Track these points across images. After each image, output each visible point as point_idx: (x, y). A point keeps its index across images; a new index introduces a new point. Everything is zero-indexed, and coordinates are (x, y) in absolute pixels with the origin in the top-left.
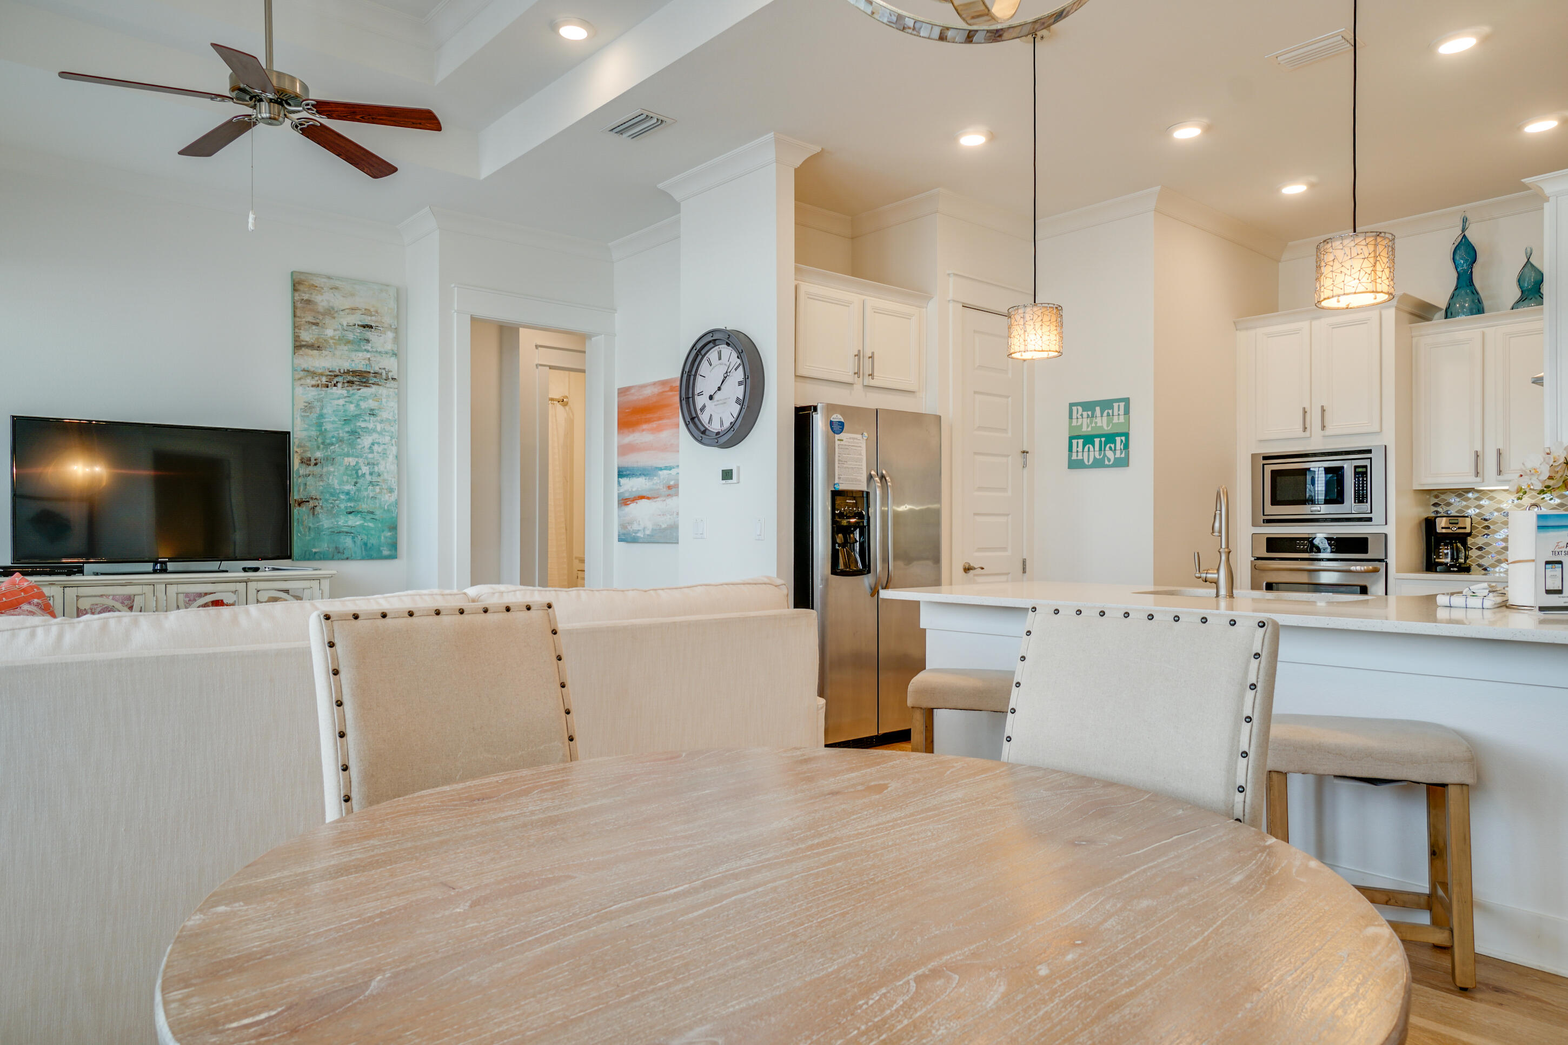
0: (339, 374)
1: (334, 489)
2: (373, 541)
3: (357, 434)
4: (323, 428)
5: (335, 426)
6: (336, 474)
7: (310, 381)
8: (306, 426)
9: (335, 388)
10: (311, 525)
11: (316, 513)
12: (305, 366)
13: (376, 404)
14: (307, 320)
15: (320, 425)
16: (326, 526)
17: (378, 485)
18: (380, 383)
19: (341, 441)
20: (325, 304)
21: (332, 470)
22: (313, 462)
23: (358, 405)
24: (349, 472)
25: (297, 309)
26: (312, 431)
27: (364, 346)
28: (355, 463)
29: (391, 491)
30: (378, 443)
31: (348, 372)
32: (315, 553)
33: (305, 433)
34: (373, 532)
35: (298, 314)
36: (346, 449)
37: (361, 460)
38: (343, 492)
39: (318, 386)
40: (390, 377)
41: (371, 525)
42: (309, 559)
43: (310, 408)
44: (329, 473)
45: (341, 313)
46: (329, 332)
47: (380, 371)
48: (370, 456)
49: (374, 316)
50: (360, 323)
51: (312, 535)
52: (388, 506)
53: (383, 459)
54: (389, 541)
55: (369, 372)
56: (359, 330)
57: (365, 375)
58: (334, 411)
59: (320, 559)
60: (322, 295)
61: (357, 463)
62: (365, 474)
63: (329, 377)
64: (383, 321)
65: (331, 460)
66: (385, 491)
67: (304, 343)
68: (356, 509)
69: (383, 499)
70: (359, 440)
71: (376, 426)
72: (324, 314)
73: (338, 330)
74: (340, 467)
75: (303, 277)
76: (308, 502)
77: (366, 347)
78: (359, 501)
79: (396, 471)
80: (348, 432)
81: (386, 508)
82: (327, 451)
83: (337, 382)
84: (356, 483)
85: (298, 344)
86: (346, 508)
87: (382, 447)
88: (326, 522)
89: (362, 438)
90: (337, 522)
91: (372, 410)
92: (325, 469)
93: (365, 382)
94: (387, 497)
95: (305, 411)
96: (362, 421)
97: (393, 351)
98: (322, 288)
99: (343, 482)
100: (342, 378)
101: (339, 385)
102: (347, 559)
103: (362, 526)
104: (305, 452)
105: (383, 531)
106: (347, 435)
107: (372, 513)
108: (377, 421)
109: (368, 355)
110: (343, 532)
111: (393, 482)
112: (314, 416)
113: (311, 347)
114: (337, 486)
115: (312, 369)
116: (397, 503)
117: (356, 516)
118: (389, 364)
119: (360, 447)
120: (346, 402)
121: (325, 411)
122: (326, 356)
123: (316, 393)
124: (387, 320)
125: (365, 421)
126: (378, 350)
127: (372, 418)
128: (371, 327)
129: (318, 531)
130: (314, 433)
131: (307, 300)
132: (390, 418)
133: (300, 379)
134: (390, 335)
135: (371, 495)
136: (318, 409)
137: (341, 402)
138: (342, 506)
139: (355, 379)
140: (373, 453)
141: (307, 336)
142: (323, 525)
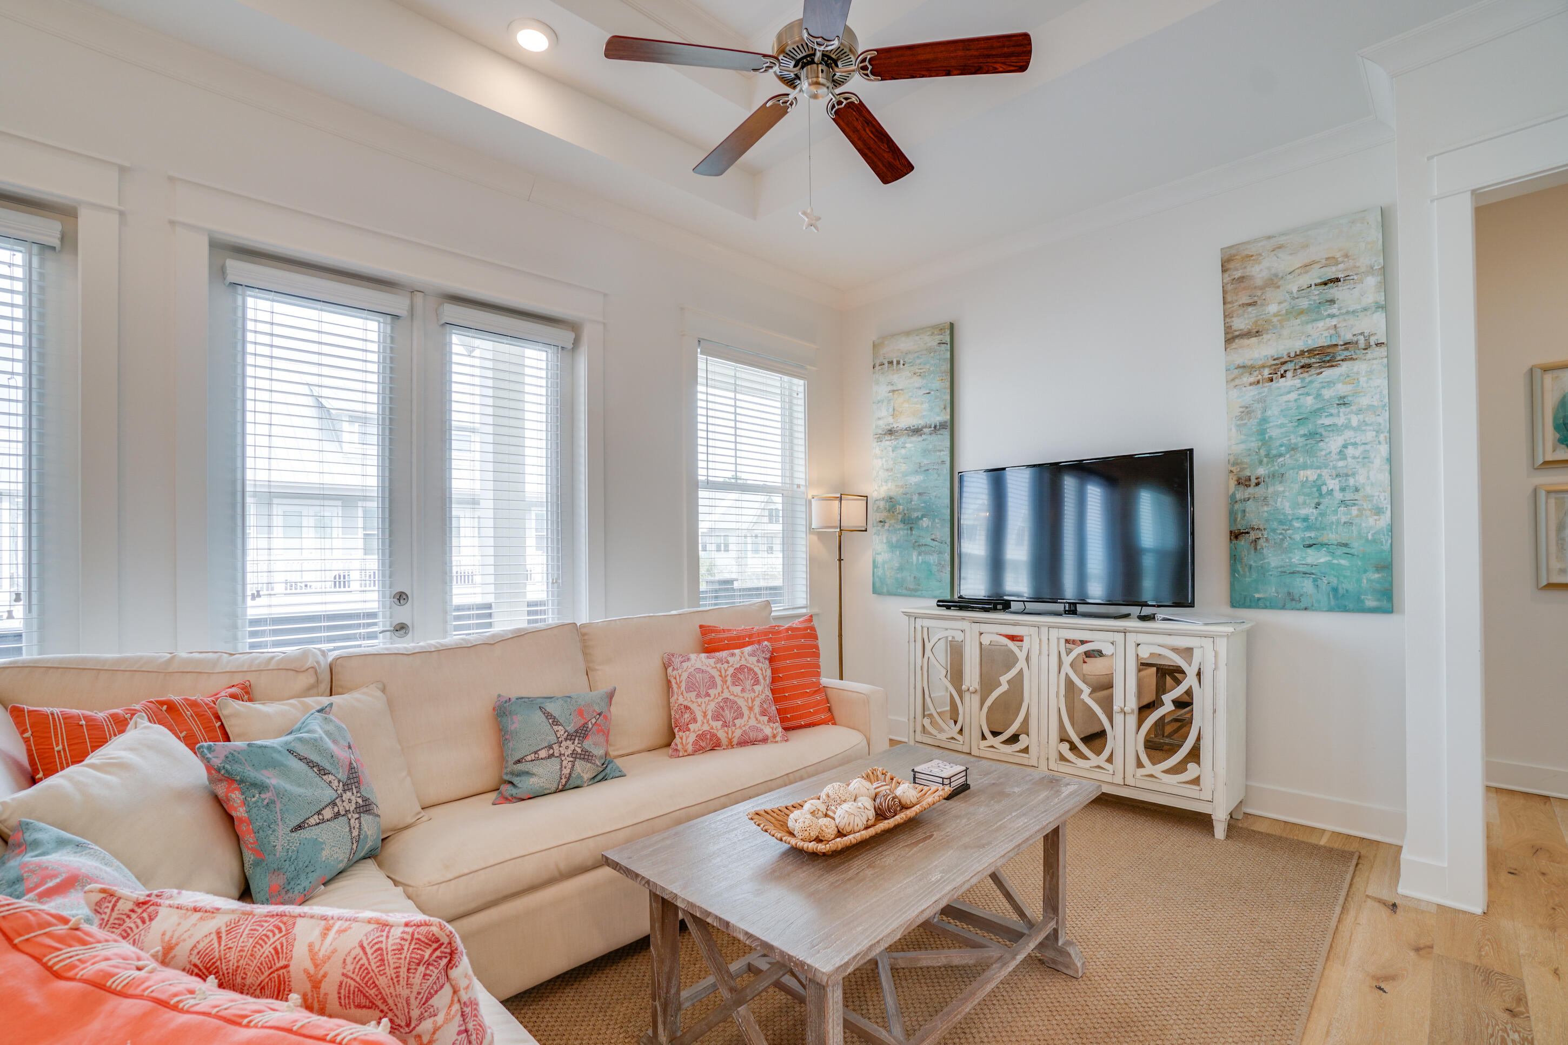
0: (1288, 359)
1: (1284, 514)
2: (1347, 585)
3: (1318, 436)
4: (1267, 436)
5: (1283, 430)
6: (1287, 494)
7: (1248, 379)
8: (1243, 437)
9: (1283, 379)
10: (1252, 563)
11: (1258, 548)
12: (1239, 361)
13: (1350, 387)
14: (1241, 303)
15: (1262, 432)
16: (1273, 565)
17: (1355, 504)
18: (1354, 357)
19: (1293, 449)
20: (1265, 274)
21: (1281, 489)
22: (1254, 481)
23: (1318, 396)
24: (1307, 490)
25: (1227, 293)
26: (1252, 441)
27: (1326, 310)
28: (1316, 477)
29: (1378, 511)
30: (1355, 444)
31: (1302, 352)
32: (1259, 599)
33: (1243, 446)
34: (1348, 573)
35: (1229, 299)
36: (1301, 459)
37: (1325, 472)
38: (1298, 519)
39: (1258, 382)
40: (1372, 343)
41: (1343, 562)
42: (1250, 607)
43: (1248, 413)
44: (1277, 494)
45: (1289, 277)
46: (1273, 308)
47: (1355, 339)
48: (1341, 464)
49: (1343, 262)
50: (1319, 281)
51: (1254, 575)
52: (1373, 535)
53: (1364, 465)
54: (1378, 586)
55: (1337, 345)
56: (1316, 291)
57: (1329, 350)
58: (1282, 411)
59: (1266, 607)
60: (1260, 263)
61: (1320, 476)
62: (1332, 490)
63: (1274, 367)
64: (1357, 264)
65: (1279, 476)
66: (1368, 513)
67: (1237, 333)
68: (1320, 540)
69: (1364, 525)
70: (1321, 444)
71: (1349, 420)
72: (1262, 288)
73: (1285, 301)
74: (1292, 485)
75: (1233, 252)
76: (1248, 533)
77: (1330, 311)
78: (1323, 529)
79: (1387, 482)
80: (1305, 435)
81: (1370, 537)
82: (1273, 466)
83: (1285, 371)
84: (1318, 504)
85: (1229, 336)
86: (1303, 539)
87: (1361, 448)
88: (1273, 560)
89: (1327, 440)
90: (1290, 558)
91: (1341, 398)
92: (1271, 490)
93: (1328, 361)
94: (1371, 521)
95: (1242, 419)
96: (1326, 416)
97: (1377, 303)
98: (1260, 255)
99: (1298, 505)
100: (1293, 364)
101: (1289, 374)
102: (1306, 609)
103: (1328, 564)
104: (1242, 470)
105: (1365, 571)
106: (1303, 439)
107: (1346, 545)
108: (1352, 412)
109: (1334, 321)
110: (1299, 572)
111: (1382, 498)
112: (1254, 422)
113: (1248, 334)
114: (1288, 511)
115: (1249, 363)
116: (1393, 529)
117: (1319, 550)
118: (1375, 324)
119: (1323, 453)
120: (1299, 395)
121: (1269, 413)
122: (1269, 340)
123: (1256, 393)
124: (1364, 262)
125: (1331, 415)
126: (1351, 309)
127: (1343, 409)
128: (1338, 280)
129: (1263, 570)
130: (1254, 445)
131: (1238, 278)
132: (1375, 403)
133: (1233, 380)
134: (1371, 281)
135: (1343, 520)
136: (1259, 412)
137: (1293, 396)
138: (1297, 537)
139: (1313, 360)
140: (1345, 459)
141: (1240, 324)
142: (1269, 563)
